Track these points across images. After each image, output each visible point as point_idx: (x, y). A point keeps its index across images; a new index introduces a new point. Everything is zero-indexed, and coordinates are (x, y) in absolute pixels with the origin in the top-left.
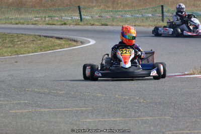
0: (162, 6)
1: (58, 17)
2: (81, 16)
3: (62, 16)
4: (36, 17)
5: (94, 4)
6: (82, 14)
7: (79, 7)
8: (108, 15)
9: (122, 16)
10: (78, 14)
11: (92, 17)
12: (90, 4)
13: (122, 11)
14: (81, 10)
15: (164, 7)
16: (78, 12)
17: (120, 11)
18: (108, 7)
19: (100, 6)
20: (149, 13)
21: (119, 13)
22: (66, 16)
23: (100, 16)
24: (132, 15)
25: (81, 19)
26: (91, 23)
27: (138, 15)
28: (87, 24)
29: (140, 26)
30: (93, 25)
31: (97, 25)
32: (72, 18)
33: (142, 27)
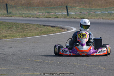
1: (53, 13)
3: (56, 12)
4: (39, 13)
5: (77, 5)
6: (68, 11)
7: (67, 6)
8: (85, 12)
9: (95, 13)
10: (66, 11)
11: (75, 13)
12: (74, 5)
13: (94, 9)
14: (68, 9)
17: (93, 9)
18: (86, 7)
19: (81, 6)
20: (112, 11)
21: (93, 11)
22: (58, 12)
24: (101, 12)
25: (68, 14)
26: (74, 17)
27: (105, 12)
28: (72, 18)
29: (106, 19)
30: (75, 18)
31: (78, 18)
32: (62, 13)
33: (107, 20)
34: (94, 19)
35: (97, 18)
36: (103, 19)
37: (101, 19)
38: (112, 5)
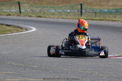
0: (81, 5)
2: (20, 9)
3: (3, 9)
5: (25, 1)
8: (38, 10)
9: (48, 11)
11: (25, 11)
15: (83, 5)
16: (18, 6)
17: (46, 7)
19: (29, 3)
21: (46, 8)
22: (5, 9)
23: (31, 10)
24: (56, 11)
25: (20, 12)
26: (29, 15)
27: (60, 11)
28: (26, 16)
29: (66, 18)
30: (31, 16)
31: (34, 17)
32: (10, 11)
33: (68, 20)
34: (53, 18)
35: (56, 17)
36: (62, 18)
37: (60, 18)
38: (65, 2)
